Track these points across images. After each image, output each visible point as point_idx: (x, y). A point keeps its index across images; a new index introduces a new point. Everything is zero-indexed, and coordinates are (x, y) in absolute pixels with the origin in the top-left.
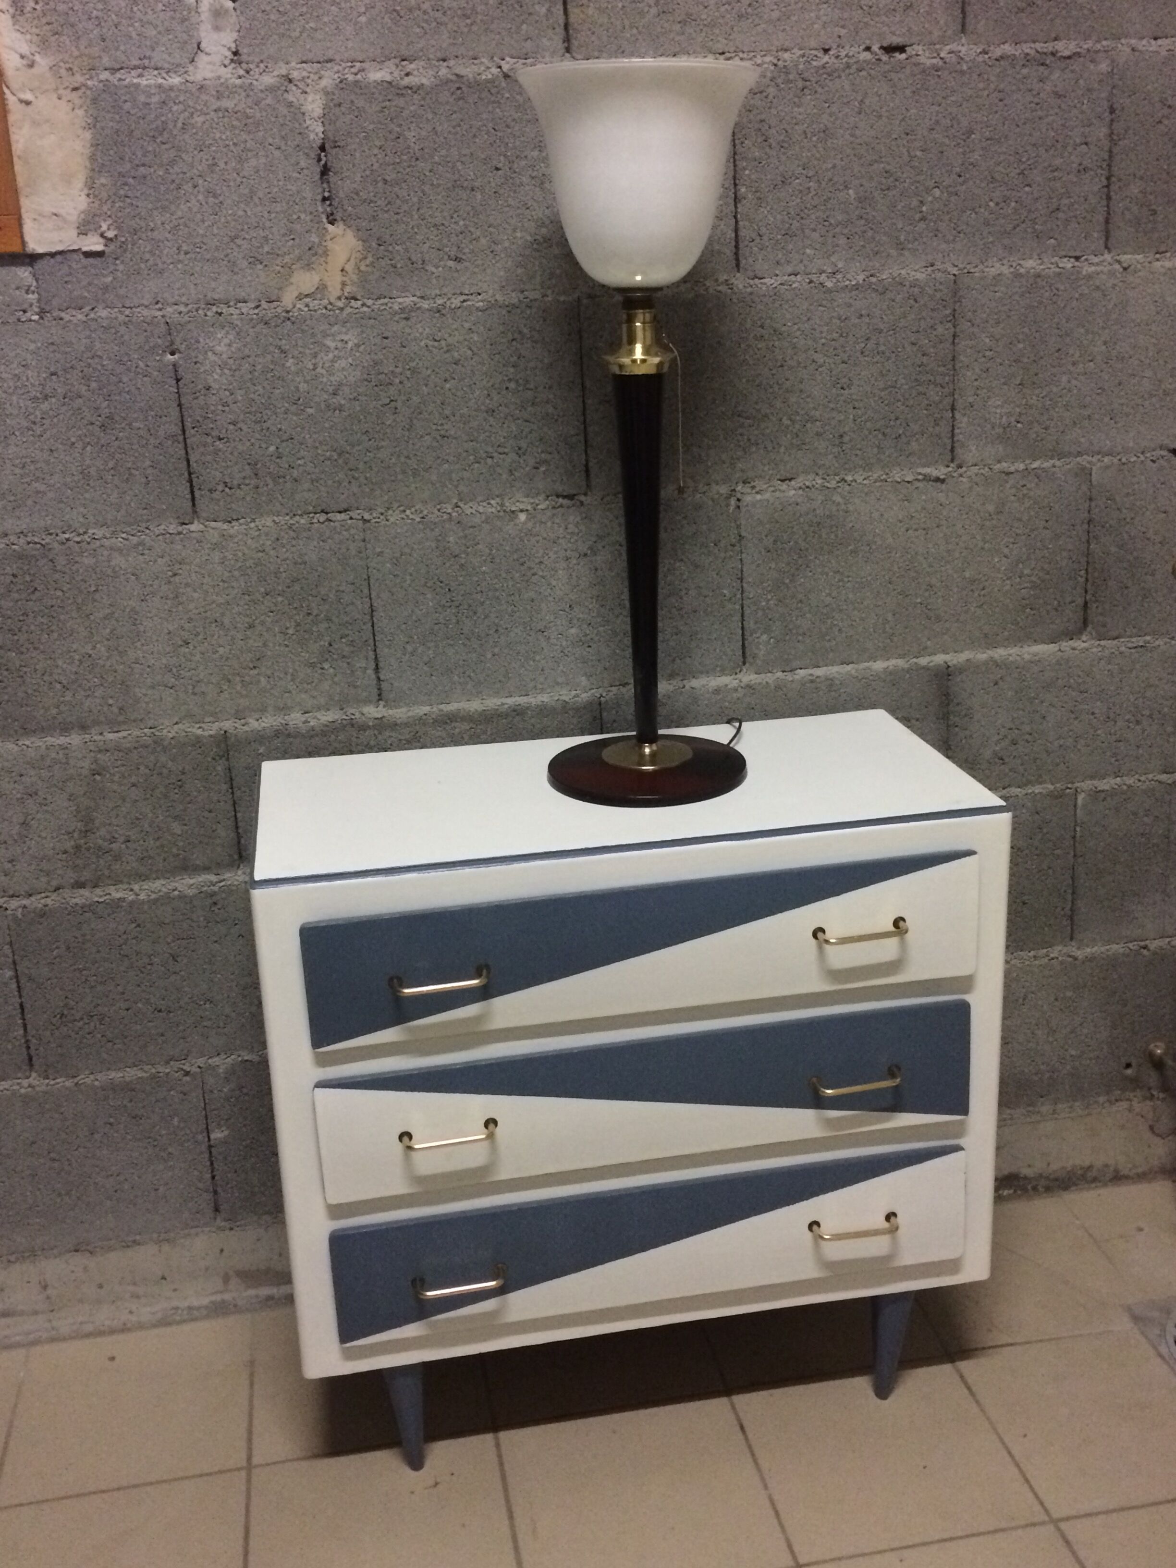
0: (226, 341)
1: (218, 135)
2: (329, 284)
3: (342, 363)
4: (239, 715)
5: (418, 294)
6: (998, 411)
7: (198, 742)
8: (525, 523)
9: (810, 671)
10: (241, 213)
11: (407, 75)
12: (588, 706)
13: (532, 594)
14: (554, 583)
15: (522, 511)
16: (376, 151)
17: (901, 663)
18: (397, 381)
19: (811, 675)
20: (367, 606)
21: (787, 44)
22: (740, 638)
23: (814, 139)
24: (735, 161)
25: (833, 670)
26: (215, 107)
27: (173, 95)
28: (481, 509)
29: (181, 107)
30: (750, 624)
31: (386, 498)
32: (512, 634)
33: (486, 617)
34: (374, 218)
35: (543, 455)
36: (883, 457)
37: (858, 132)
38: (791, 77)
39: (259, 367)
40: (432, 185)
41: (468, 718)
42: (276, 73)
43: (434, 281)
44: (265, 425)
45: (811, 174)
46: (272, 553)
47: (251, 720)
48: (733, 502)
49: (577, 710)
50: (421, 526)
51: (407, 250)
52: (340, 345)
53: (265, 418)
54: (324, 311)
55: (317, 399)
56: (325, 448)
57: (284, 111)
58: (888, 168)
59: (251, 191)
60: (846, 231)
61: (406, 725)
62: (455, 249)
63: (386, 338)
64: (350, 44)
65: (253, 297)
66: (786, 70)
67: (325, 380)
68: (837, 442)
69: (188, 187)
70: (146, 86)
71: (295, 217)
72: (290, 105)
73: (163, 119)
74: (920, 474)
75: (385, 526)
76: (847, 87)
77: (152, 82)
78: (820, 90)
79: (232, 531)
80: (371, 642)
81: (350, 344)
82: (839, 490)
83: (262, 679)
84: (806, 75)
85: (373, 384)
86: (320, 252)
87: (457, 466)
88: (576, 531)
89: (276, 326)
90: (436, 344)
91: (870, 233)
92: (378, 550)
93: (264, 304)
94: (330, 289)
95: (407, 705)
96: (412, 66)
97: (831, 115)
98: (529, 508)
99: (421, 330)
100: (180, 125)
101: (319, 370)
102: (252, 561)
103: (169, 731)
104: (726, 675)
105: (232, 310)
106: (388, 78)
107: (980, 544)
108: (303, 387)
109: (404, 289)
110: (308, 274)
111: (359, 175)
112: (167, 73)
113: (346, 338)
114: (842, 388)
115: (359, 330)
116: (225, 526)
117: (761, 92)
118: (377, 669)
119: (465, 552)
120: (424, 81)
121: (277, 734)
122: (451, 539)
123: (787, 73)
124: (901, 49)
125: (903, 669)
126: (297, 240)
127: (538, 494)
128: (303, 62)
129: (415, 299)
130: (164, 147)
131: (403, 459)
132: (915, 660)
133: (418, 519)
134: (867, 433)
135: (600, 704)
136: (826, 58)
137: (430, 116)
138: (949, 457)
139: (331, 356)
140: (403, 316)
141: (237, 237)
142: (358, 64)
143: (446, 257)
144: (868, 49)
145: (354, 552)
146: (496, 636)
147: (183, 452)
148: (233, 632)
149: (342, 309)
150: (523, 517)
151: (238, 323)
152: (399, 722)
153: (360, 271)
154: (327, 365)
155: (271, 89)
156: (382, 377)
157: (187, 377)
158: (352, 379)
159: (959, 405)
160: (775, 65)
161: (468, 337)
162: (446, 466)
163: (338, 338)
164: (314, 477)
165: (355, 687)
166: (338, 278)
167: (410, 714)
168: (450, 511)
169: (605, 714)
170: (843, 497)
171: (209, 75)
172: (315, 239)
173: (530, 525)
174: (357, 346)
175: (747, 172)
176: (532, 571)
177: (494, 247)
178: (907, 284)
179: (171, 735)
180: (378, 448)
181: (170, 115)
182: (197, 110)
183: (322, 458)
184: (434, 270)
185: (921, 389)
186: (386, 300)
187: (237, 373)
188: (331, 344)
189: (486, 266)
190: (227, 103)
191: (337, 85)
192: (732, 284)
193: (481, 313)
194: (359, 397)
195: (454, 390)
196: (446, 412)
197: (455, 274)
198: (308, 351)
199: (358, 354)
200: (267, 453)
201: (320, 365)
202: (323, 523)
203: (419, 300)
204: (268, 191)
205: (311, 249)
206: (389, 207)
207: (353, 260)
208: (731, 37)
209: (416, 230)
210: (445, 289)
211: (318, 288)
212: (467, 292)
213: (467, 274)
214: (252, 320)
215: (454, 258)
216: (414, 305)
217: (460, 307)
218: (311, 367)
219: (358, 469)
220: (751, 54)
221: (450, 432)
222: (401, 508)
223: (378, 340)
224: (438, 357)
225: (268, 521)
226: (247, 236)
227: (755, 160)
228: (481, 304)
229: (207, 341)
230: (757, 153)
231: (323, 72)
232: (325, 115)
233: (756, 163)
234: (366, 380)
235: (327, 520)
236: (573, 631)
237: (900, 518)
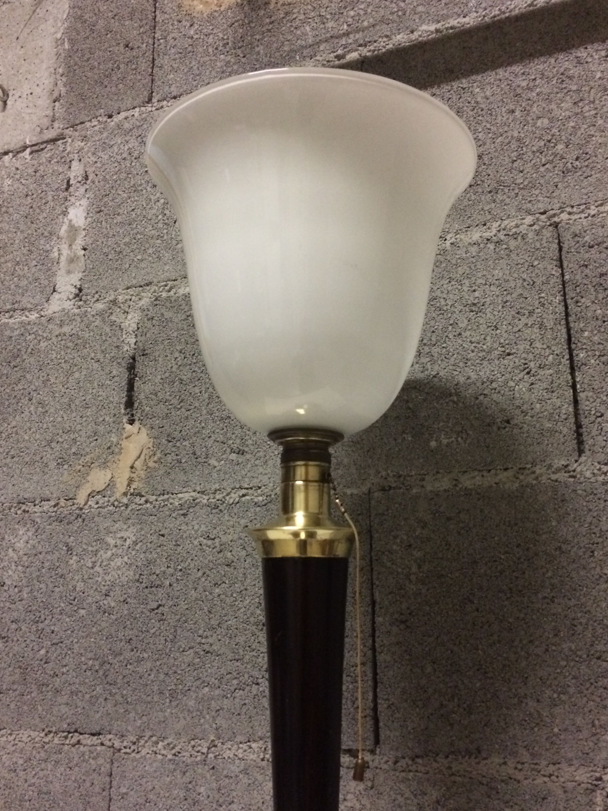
0: (25, 538)
1: (54, 356)
2: (118, 480)
3: (118, 562)
10: (60, 419)
18: (167, 583)
24: (567, 323)
26: (57, 333)
27: (29, 327)
28: (240, 754)
29: (33, 336)
31: (139, 723)
34: (167, 416)
39: (47, 564)
42: (105, 301)
43: (215, 475)
44: (41, 626)
46: (21, 773)
50: (172, 766)
51: (192, 444)
52: (119, 542)
53: (43, 617)
54: (111, 508)
55: (90, 600)
56: (90, 655)
57: (107, 329)
59: (71, 400)
62: (238, 441)
63: (163, 536)
64: (167, 267)
65: (55, 495)
67: (100, 579)
69: (25, 401)
70: (14, 323)
71: (101, 419)
72: (113, 323)
73: (19, 347)
75: (135, 759)
77: (18, 320)
81: (128, 542)
85: (144, 585)
86: (117, 450)
87: (217, 692)
89: (68, 523)
90: (210, 542)
92: (124, 790)
93: (62, 502)
94: (118, 486)
99: (196, 527)
100: (29, 350)
101: (97, 569)
105: (37, 509)
108: (80, 586)
109: (186, 484)
110: (103, 472)
111: (159, 377)
112: (29, 311)
113: (124, 534)
115: (139, 527)
122: (202, 790)
126: (99, 441)
128: (128, 288)
129: (194, 494)
130: (16, 369)
131: (162, 676)
133: (170, 757)
139: (109, 553)
140: (181, 512)
141: (52, 441)
142: (170, 283)
143: (229, 450)
145: (97, 790)
149: (127, 506)
151: (38, 520)
153: (148, 467)
154: (104, 564)
155: (100, 314)
156: (153, 578)
158: (124, 579)
162: (207, 689)
163: (119, 535)
164: (74, 688)
166: (127, 474)
168: (205, 750)
171: (58, 309)
172: (114, 439)
174: (135, 543)
175: (586, 334)
180: (140, 660)
181: (24, 344)
182: (43, 338)
183: (84, 667)
184: (216, 464)
186: (166, 496)
187: (28, 569)
188: (111, 541)
189: (267, 457)
190: (66, 329)
191: (152, 302)
192: (574, 471)
193: (258, 509)
194: (129, 600)
195: (223, 597)
196: (213, 622)
197: (236, 468)
198: (90, 549)
199: (134, 553)
200: (38, 656)
201: (98, 564)
202: (73, 746)
203: (198, 495)
204: (83, 398)
205: (109, 448)
206: (182, 404)
207: (142, 457)
208: (554, 194)
209: (203, 425)
210: (225, 484)
211: (109, 485)
212: (246, 486)
213: (249, 466)
214: (50, 517)
215: (237, 451)
216: (194, 500)
217: (238, 503)
218: (90, 565)
219: (115, 683)
220: (583, 207)
221: (215, 647)
222: (154, 739)
223: (154, 538)
224: (211, 558)
225: (24, 735)
226: (60, 440)
227: (597, 319)
228: (260, 498)
229: (11, 538)
230: (599, 311)
231: (142, 294)
232: (138, 328)
233: (599, 323)
234: (138, 581)
235: (79, 742)
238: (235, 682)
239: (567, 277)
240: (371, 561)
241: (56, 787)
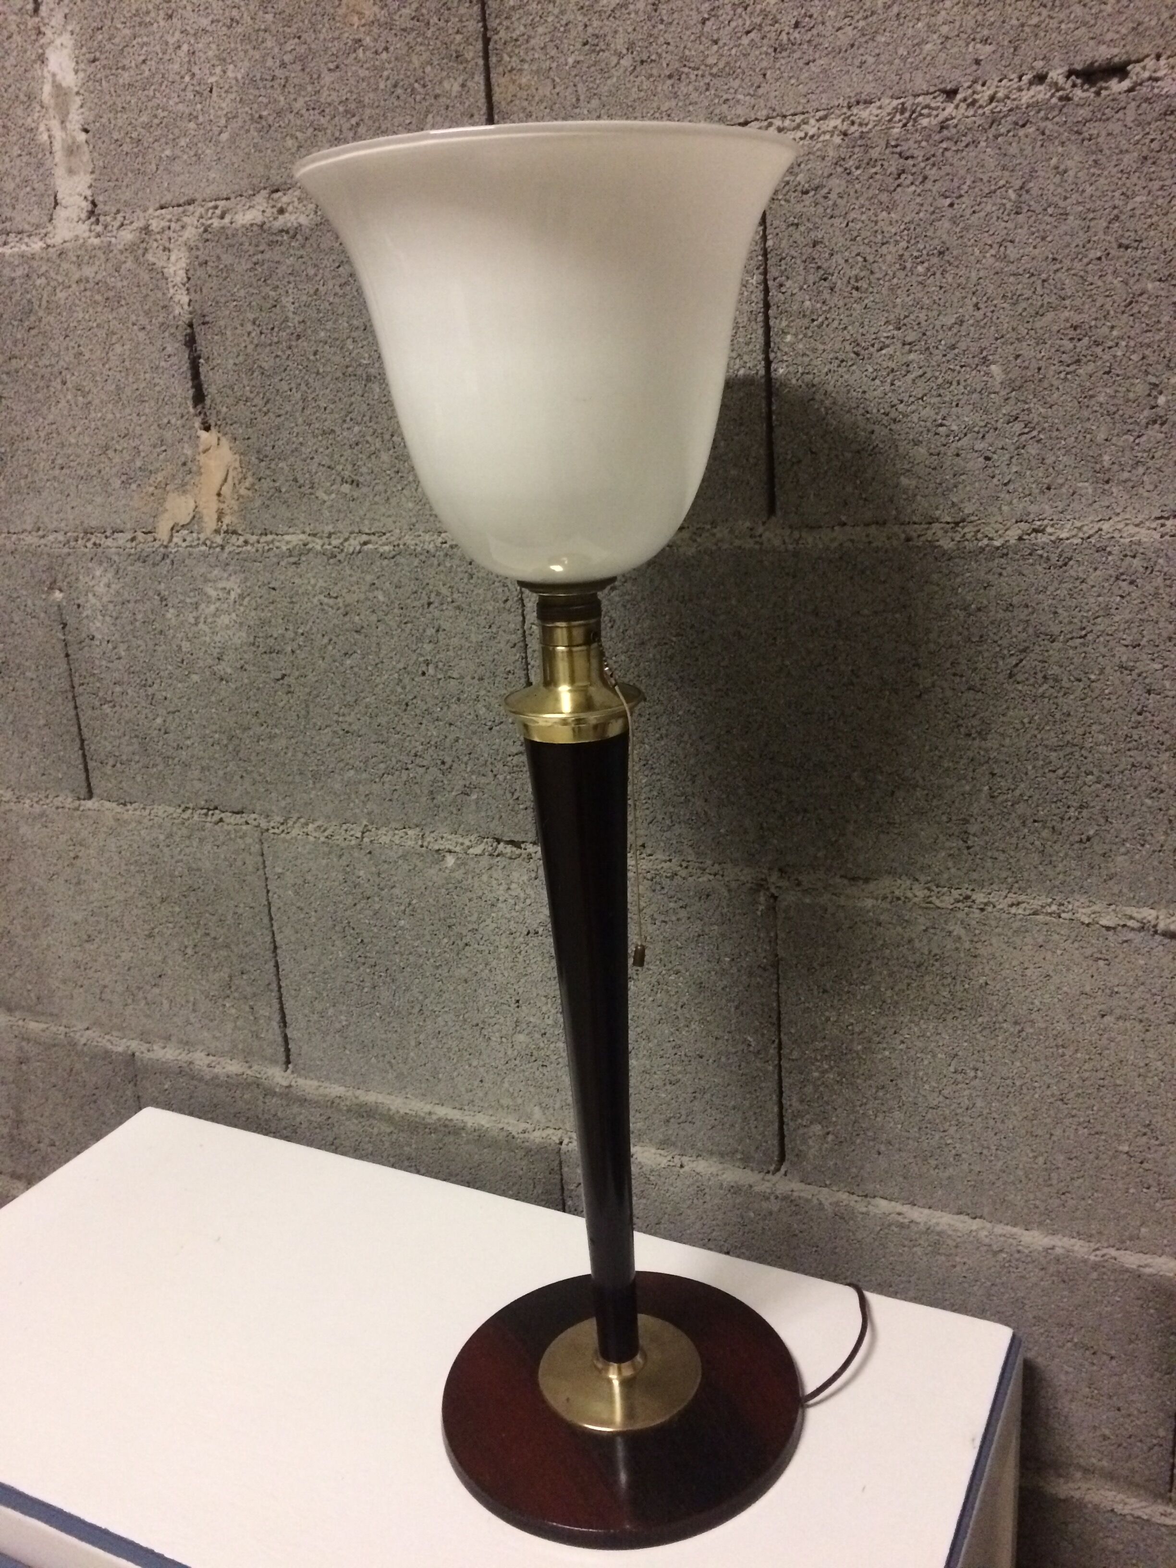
0: (105, 580)
1: (81, 315)
2: (205, 511)
3: (225, 619)
4: (144, 1036)
5: (307, 530)
7: (107, 1054)
8: (452, 871)
9: (899, 1207)
10: (110, 416)
11: (281, 211)
12: (542, 1149)
13: (465, 972)
14: (494, 963)
15: (450, 851)
16: (249, 327)
17: (1080, 1248)
18: (289, 649)
19: (902, 1214)
20: (268, 939)
21: (869, 89)
22: (775, 1118)
23: (920, 269)
24: (767, 318)
25: (944, 1220)
26: (76, 277)
27: (35, 264)
28: (397, 840)
29: (44, 279)
30: (792, 1102)
31: (283, 803)
32: (441, 1022)
33: (408, 989)
34: (252, 423)
35: (473, 777)
36: (1050, 872)
37: (1012, 252)
38: (874, 154)
39: (139, 616)
40: (318, 373)
41: (389, 1118)
42: (133, 227)
43: (327, 513)
44: (150, 691)
45: (911, 337)
46: (166, 850)
47: (155, 1047)
49: (528, 1151)
50: (326, 849)
51: (291, 467)
52: (222, 595)
53: (150, 682)
54: (203, 548)
55: (201, 663)
56: (214, 728)
57: (145, 276)
58: (1077, 319)
59: (119, 388)
60: (980, 445)
61: (316, 1104)
62: (350, 467)
63: (273, 589)
64: (212, 175)
65: (129, 526)
66: (864, 141)
67: (208, 639)
68: (956, 830)
69: (57, 384)
70: (11, 255)
71: (165, 421)
72: (152, 268)
73: (29, 296)
74: (1131, 918)
75: (284, 841)
76: (991, 163)
77: (16, 250)
78: (932, 173)
79: (126, 816)
80: (274, 986)
81: (233, 595)
82: (960, 915)
83: (165, 1002)
84: (904, 147)
85: (262, 650)
86: (194, 469)
87: (364, 776)
88: (522, 895)
89: (154, 565)
90: (331, 601)
91: (1033, 449)
92: (279, 870)
93: (140, 536)
94: (205, 519)
95: (318, 1079)
96: (285, 199)
97: (954, 221)
98: (458, 849)
99: (313, 581)
100: (44, 303)
101: (201, 625)
102: (147, 857)
103: (84, 1037)
104: (752, 1169)
105: (110, 542)
106: (259, 219)
108: (185, 646)
109: (291, 522)
110: (183, 498)
111: (231, 361)
112: (29, 236)
113: (228, 585)
114: (969, 735)
115: (242, 576)
116: (120, 809)
117: (816, 189)
118: (283, 1022)
119: (378, 895)
120: (303, 220)
121: (181, 1072)
122: (361, 873)
123: (867, 148)
124: (1119, 70)
125: (1085, 1261)
126: (169, 452)
127: (468, 832)
128: (162, 208)
129: (303, 537)
130: (33, 332)
131: (300, 756)
132: (1113, 1252)
133: (322, 839)
134: (1018, 823)
135: (559, 1153)
136: (950, 108)
137: (311, 272)
139: (212, 608)
140: (292, 560)
141: (107, 448)
142: (221, 203)
143: (339, 479)
144: (1040, 78)
145: (251, 869)
146: (421, 1018)
147: (73, 713)
148: (134, 938)
149: (222, 547)
150: (450, 860)
151: (115, 558)
152: (308, 1097)
153: (240, 496)
154: (209, 620)
155: (131, 248)
156: (271, 642)
157: (71, 621)
158: (237, 641)
160: (845, 134)
161: (370, 595)
162: (352, 772)
163: (220, 585)
164: (203, 763)
165: (259, 1039)
166: (214, 504)
167: (321, 1090)
168: (359, 835)
169: (565, 1169)
170: (967, 927)
171: (68, 235)
172: (188, 452)
173: (459, 875)
174: (242, 597)
175: (789, 338)
176: (464, 940)
178: (1116, 550)
179: (83, 1041)
180: (272, 737)
181: (34, 292)
182: (59, 283)
183: (211, 740)
184: (326, 498)
185: (1138, 756)
186: (269, 538)
187: (118, 621)
188: (213, 593)
189: (389, 493)
190: (88, 271)
191: (201, 235)
192: (760, 536)
193: (386, 562)
194: (246, 666)
195: (356, 669)
196: (348, 698)
197: (352, 504)
198: (188, 600)
199: (242, 609)
200: (155, 725)
201: (202, 620)
202: (217, 823)
203: (310, 539)
204: (135, 386)
205: (184, 464)
206: (268, 406)
207: (230, 479)
208: (760, 91)
209: (301, 439)
210: (340, 526)
211: (194, 517)
212: (367, 531)
213: (367, 504)
214: (130, 555)
215: (349, 480)
216: (305, 545)
217: (360, 552)
218: (192, 621)
219: (250, 761)
220: (798, 119)
221: (355, 727)
222: (302, 820)
223: (264, 591)
224: (335, 621)
225: (160, 810)
226: (119, 448)
227: (804, 316)
228: (387, 548)
229: (87, 579)
230: (808, 303)
231: (185, 219)
232: (189, 279)
233: (806, 321)
234: (254, 644)
235: (221, 820)
236: (521, 1037)
237: (1087, 989)
238: (382, 766)
239: (770, 243)
240: (524, 636)
241: (207, 865)
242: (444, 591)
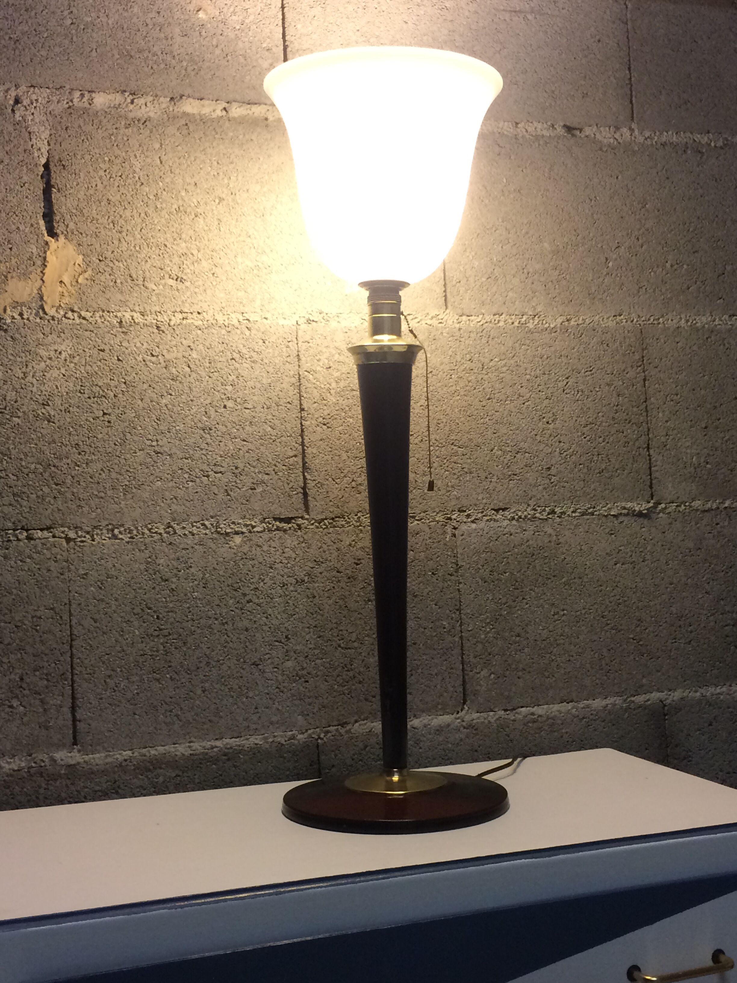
2: (45, 294)
3: (55, 373)
5: (137, 309)
6: (689, 451)
8: (239, 547)
9: (531, 710)
12: (304, 748)
13: (246, 623)
14: (270, 611)
15: (237, 533)
16: (101, 173)
17: (618, 701)
18: (111, 394)
19: (533, 714)
20: (66, 634)
22: (460, 672)
25: (554, 709)
28: (194, 530)
30: (470, 658)
31: (93, 515)
32: (224, 667)
33: (198, 647)
34: (96, 234)
35: (260, 476)
36: (588, 490)
40: (156, 208)
43: (154, 298)
48: (449, 529)
49: (293, 753)
50: (129, 546)
51: (127, 266)
52: (53, 355)
55: (25, 408)
56: (31, 460)
60: (543, 279)
61: (104, 772)
62: (176, 269)
63: (103, 351)
67: (35, 389)
71: (14, 227)
74: (625, 508)
75: (91, 546)
80: (69, 675)
81: (64, 355)
82: (550, 521)
85: (86, 395)
86: (39, 262)
87: (171, 484)
88: (294, 555)
90: (154, 359)
91: (564, 283)
92: (82, 572)
94: (46, 299)
95: (106, 749)
98: (244, 530)
99: (138, 345)
101: (30, 378)
104: (448, 714)
107: (684, 579)
109: (123, 304)
110: (24, 283)
113: (59, 347)
114: (548, 423)
115: (75, 341)
118: (73, 709)
119: (176, 575)
122: (162, 561)
125: (622, 708)
126: (15, 250)
127: (254, 516)
128: (33, 87)
129: (133, 314)
131: (113, 475)
132: (632, 698)
133: (127, 540)
134: (573, 466)
135: (318, 746)
136: (518, 130)
138: (647, 494)
139: (43, 365)
140: (121, 330)
142: (87, 94)
143: (167, 276)
144: (553, 125)
145: (55, 574)
146: (207, 669)
150: (238, 540)
152: (95, 769)
153: (79, 284)
154: (38, 374)
156: (96, 389)
158: (64, 390)
159: (653, 444)
161: (186, 354)
162: (160, 483)
163: (52, 348)
165: (47, 728)
166: (56, 288)
167: (109, 760)
168: (161, 531)
169: (323, 757)
170: (554, 529)
172: (34, 250)
173: (246, 549)
174: (72, 356)
176: (247, 598)
177: (215, 270)
180: (88, 462)
184: (155, 288)
185: (618, 427)
186: (104, 314)
193: (199, 332)
194: (71, 409)
196: (162, 428)
197: (176, 293)
198: (19, 359)
199: (71, 365)
202: (22, 541)
203: (138, 315)
205: (28, 259)
207: (71, 272)
209: (138, 248)
210: (165, 307)
211: (34, 297)
212: (187, 311)
213: (189, 292)
215: (175, 277)
216: (134, 319)
218: (20, 375)
219: (63, 483)
221: (165, 449)
223: (96, 351)
232: (51, 135)
234: (79, 391)
236: (289, 664)
237: (608, 551)
242: (244, 351)
